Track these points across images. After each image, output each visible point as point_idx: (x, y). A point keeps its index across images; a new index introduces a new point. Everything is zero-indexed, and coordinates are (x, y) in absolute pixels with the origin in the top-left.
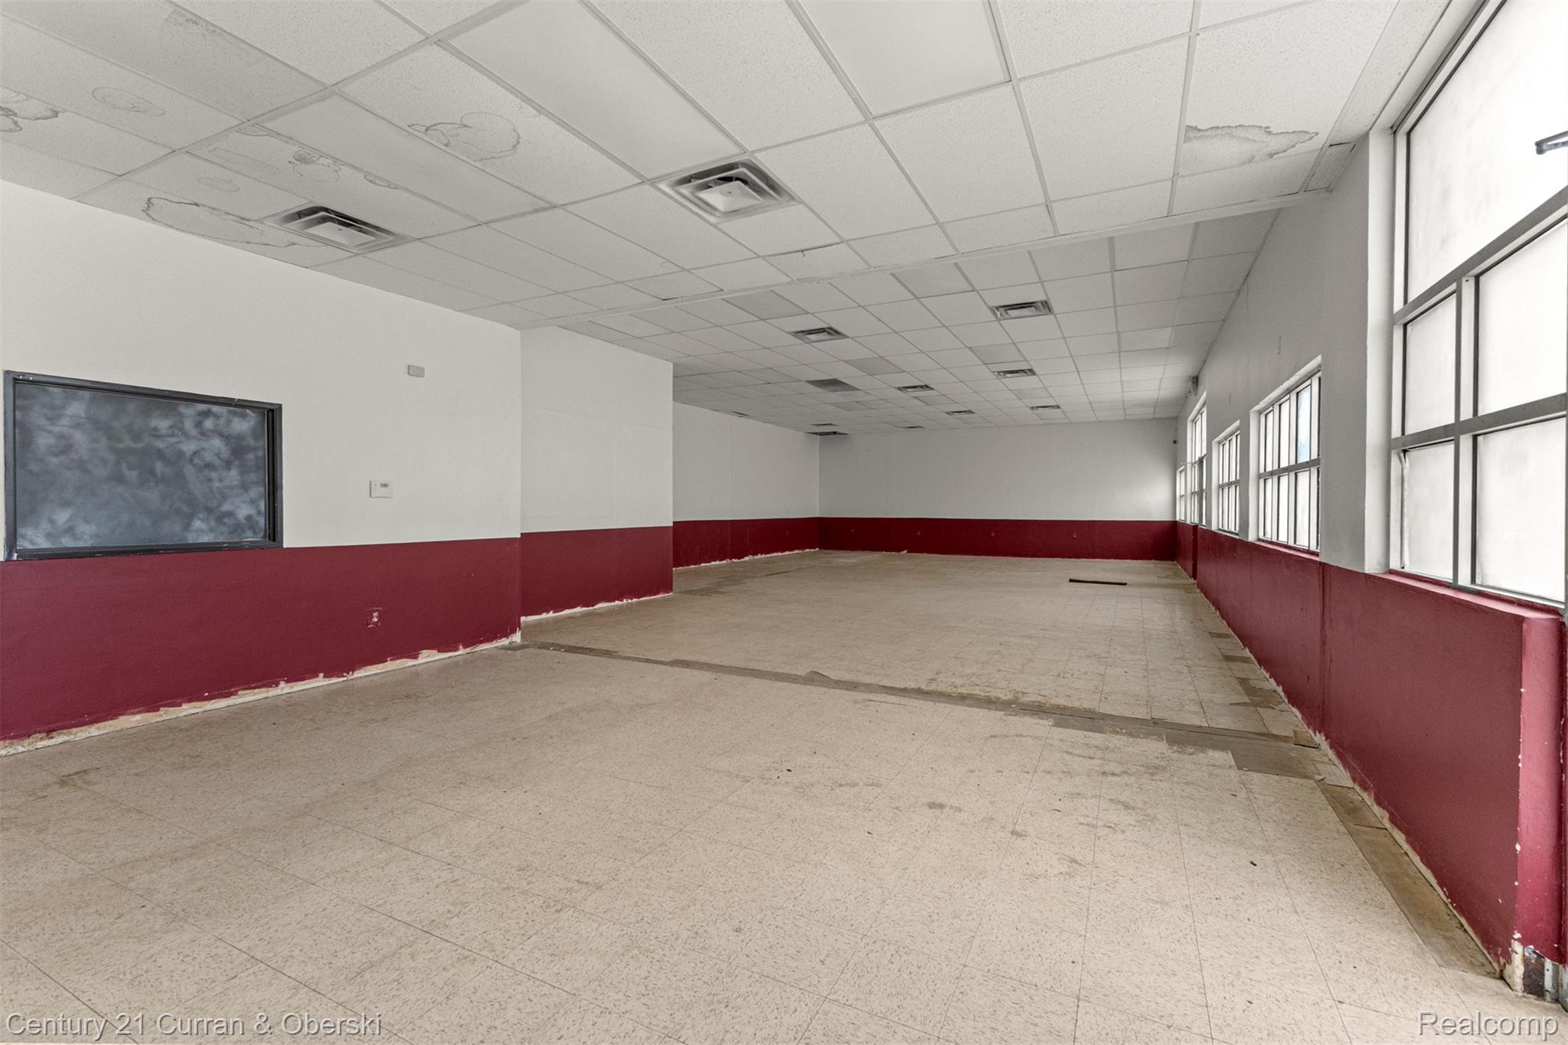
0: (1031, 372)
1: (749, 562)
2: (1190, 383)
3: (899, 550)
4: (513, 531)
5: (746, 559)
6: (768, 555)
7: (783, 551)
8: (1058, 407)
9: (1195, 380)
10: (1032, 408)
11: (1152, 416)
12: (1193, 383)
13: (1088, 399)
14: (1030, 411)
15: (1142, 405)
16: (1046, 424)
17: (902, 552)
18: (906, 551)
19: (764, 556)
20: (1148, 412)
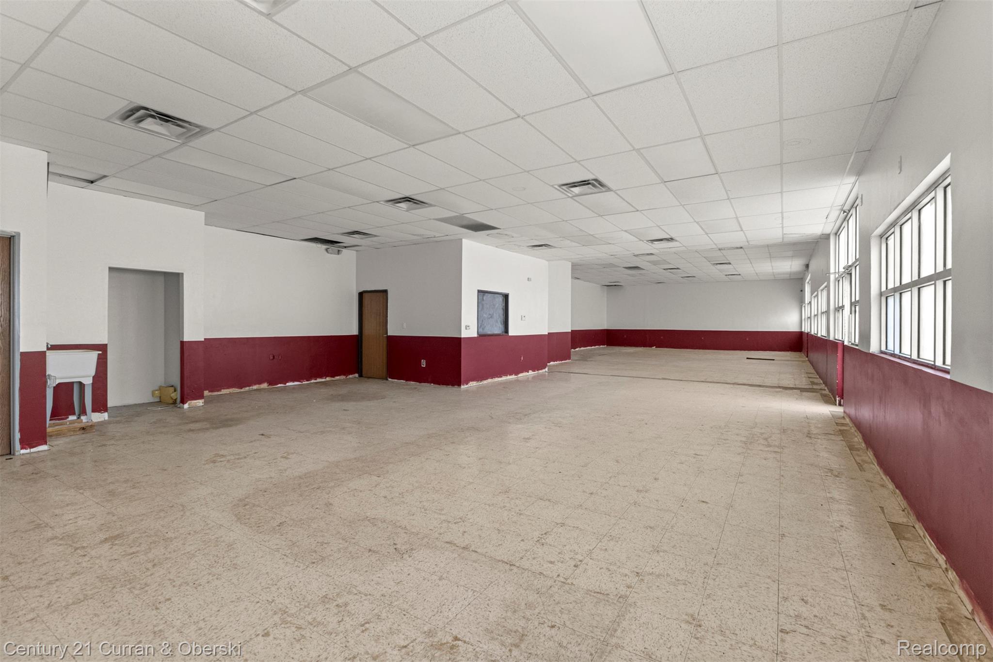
0: (730, 264)
1: (578, 351)
2: (805, 267)
3: (651, 346)
4: (545, 332)
5: (577, 349)
6: (586, 348)
7: (591, 346)
8: (740, 275)
9: (807, 266)
10: (726, 275)
11: (788, 278)
12: (806, 267)
13: (754, 270)
14: (725, 276)
15: (783, 274)
16: (732, 281)
17: (653, 348)
18: (655, 347)
19: (584, 348)
20: (787, 276)
